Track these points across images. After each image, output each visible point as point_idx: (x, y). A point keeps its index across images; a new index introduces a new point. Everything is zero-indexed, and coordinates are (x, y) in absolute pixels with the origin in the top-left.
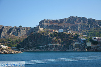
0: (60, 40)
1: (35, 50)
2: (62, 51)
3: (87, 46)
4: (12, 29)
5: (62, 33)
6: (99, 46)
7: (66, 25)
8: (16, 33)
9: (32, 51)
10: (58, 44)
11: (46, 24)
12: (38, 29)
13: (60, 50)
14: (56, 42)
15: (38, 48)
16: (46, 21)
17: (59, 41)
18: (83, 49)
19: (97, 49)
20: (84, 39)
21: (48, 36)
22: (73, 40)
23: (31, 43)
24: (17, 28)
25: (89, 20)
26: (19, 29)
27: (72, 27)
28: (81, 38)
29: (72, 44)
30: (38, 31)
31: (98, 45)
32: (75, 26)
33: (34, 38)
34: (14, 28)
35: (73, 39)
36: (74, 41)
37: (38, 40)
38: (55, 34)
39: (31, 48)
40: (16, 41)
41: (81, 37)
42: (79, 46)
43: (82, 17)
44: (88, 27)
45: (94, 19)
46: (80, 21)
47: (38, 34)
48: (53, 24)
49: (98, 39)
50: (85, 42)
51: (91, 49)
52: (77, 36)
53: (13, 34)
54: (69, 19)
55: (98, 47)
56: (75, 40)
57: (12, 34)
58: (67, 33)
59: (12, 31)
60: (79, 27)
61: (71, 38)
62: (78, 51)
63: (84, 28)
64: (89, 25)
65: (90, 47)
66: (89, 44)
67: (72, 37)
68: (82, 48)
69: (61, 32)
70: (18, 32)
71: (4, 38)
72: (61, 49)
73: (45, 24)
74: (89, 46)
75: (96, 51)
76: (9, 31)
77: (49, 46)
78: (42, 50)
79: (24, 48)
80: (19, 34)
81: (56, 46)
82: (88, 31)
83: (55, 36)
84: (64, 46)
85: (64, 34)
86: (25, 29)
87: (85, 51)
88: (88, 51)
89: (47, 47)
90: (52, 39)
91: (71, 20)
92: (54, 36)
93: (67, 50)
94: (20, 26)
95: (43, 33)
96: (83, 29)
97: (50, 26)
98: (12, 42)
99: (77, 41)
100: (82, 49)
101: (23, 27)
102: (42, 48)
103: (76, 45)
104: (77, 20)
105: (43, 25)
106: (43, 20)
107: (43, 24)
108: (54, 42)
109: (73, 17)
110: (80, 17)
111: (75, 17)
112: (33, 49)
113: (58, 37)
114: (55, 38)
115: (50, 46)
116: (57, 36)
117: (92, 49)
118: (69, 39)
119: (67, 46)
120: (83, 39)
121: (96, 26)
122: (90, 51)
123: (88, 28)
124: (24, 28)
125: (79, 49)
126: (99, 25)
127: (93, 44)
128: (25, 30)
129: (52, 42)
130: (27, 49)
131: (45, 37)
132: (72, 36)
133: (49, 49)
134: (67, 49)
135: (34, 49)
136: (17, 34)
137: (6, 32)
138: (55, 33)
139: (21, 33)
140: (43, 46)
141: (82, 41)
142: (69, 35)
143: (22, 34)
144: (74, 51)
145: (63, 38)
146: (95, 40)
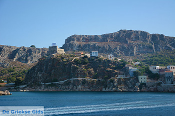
0: (92, 70)
1: (46, 89)
2: (95, 91)
3: (140, 81)
4: (17, 51)
5: (97, 58)
6: (161, 83)
7: (113, 45)
8: (24, 58)
9: (40, 90)
10: (88, 79)
11: (78, 43)
12: (54, 51)
13: (92, 89)
14: (84, 75)
15: (52, 85)
16: (78, 38)
17: (90, 73)
18: (132, 88)
19: (157, 88)
20: (135, 69)
21: (70, 64)
22: (116, 71)
23: (40, 75)
24: (26, 49)
25: (154, 36)
26: (30, 51)
27: (123, 49)
28: (130, 68)
29: (112, 78)
30: (54, 55)
31: (159, 81)
32: (128, 46)
33: (46, 67)
34: (21, 49)
35: (115, 68)
36: (116, 73)
37: (53, 71)
38: (84, 61)
39: (39, 85)
40: (24, 72)
41: (130, 66)
42: (125, 82)
43: (141, 31)
44: (151, 48)
45: (162, 35)
46: (137, 38)
47: (54, 59)
48: (90, 43)
49: (160, 69)
50: (136, 74)
51: (147, 88)
52: (122, 64)
53: (19, 59)
54: (119, 35)
55: (159, 84)
56: (118, 72)
57: (17, 60)
58: (105, 59)
59: (17, 54)
60: (135, 49)
61: (113, 68)
62: (123, 91)
63: (144, 50)
64: (153, 46)
65: (144, 84)
66: (143, 79)
67: (114, 66)
68: (130, 86)
69: (95, 57)
70: (27, 57)
71: (3, 66)
72: (92, 87)
73: (75, 42)
74: (143, 82)
75: (156, 91)
76: (12, 55)
77: (72, 82)
78: (59, 90)
79: (28, 86)
80: (29, 61)
81: (84, 82)
82: (151, 55)
83: (84, 63)
84: (99, 82)
85: (100, 60)
86: (41, 51)
87: (135, 92)
88: (141, 92)
89: (68, 83)
90: (78, 68)
91: (121, 35)
92: (81, 63)
93: (104, 90)
94: (32, 46)
95: (62, 58)
96: (142, 53)
97: (85, 46)
98: (16, 73)
99: (122, 72)
100: (130, 88)
101: (37, 49)
102: (58, 84)
103: (119, 79)
104: (133, 36)
105: (72, 45)
106: (73, 36)
107: (71, 42)
108: (81, 74)
109: (124, 31)
110: (137, 32)
111: (128, 31)
112: (43, 87)
113: (89, 65)
114: (83, 67)
115: (74, 81)
116: (87, 63)
117: (149, 87)
118: (109, 69)
119: (104, 82)
120: (133, 69)
121: (166, 47)
122: (144, 92)
123: (152, 51)
124: (39, 49)
125: (125, 88)
126: (171, 45)
127: (150, 79)
128: (41, 53)
129: (77, 74)
130: (31, 87)
131: (66, 65)
132: (114, 63)
133: (71, 87)
134: (104, 87)
135: (45, 87)
136: (26, 61)
137: (6, 56)
138: (83, 58)
139: (32, 59)
140: (62, 82)
141: (131, 73)
142: (109, 61)
143: (34, 60)
144: (116, 91)
145: (98, 66)
146: (154, 71)
